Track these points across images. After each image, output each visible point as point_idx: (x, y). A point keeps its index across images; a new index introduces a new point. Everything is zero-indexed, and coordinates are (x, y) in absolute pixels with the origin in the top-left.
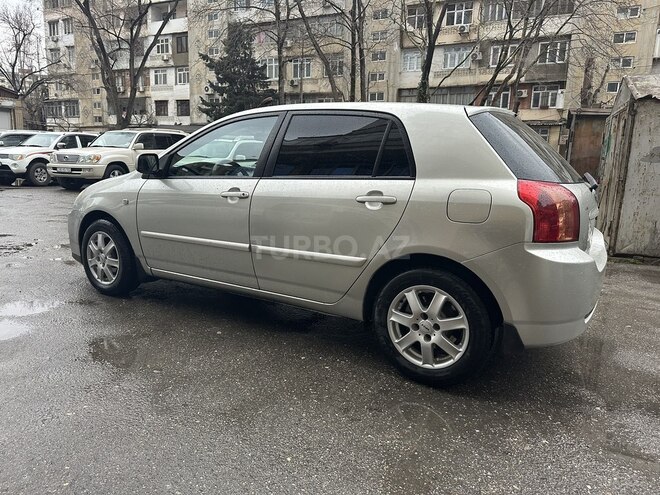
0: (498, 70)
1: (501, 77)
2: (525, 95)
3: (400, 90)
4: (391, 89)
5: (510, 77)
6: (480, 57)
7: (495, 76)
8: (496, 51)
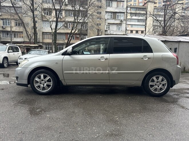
0: (72, 29)
1: (73, 31)
2: (78, 37)
3: (43, 33)
4: (40, 32)
5: (75, 32)
6: (66, 25)
7: (72, 31)
8: (70, 24)
